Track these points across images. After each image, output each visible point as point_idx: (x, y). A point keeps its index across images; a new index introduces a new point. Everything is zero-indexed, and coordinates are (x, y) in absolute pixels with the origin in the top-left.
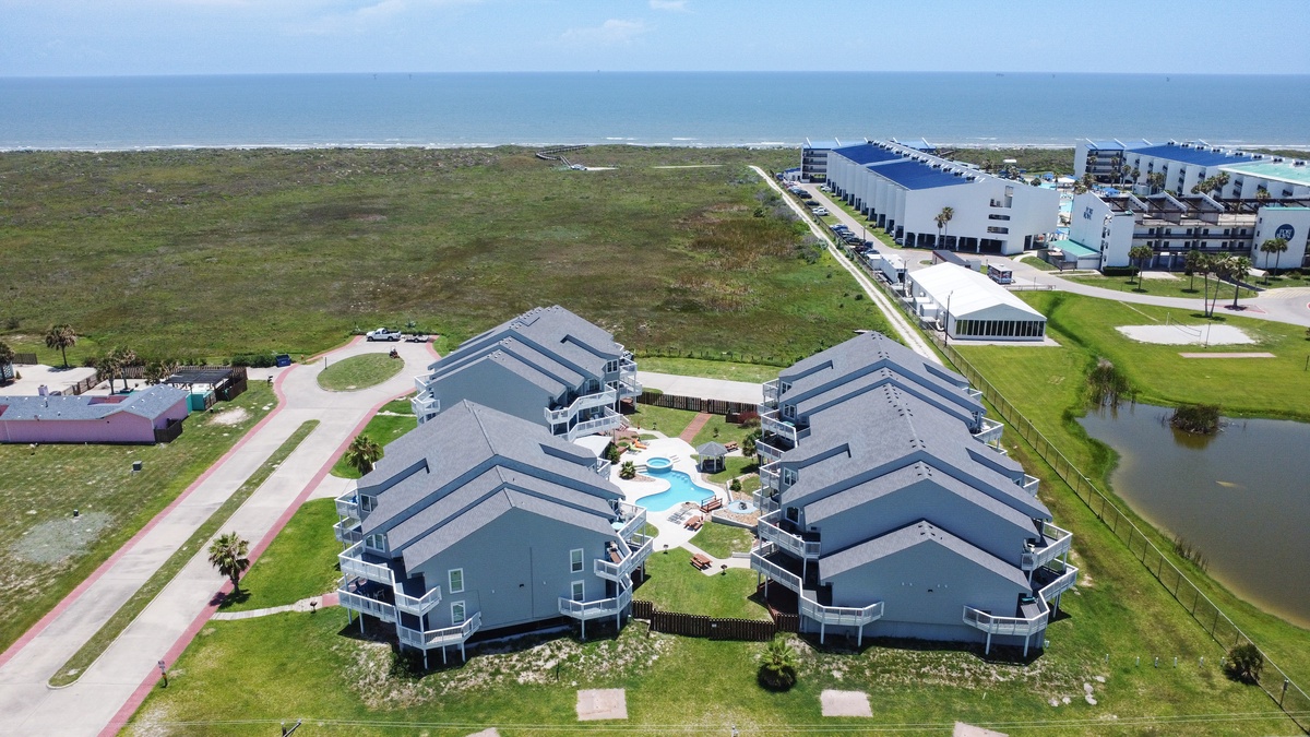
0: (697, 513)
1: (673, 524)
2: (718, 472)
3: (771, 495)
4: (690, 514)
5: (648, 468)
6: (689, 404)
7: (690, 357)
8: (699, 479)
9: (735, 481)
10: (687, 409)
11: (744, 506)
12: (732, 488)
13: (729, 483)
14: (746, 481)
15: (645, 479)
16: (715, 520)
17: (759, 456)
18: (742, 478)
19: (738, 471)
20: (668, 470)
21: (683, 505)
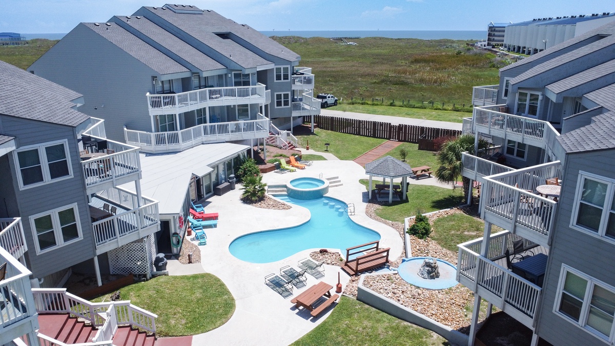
0: (332, 275)
1: (274, 295)
2: (394, 203)
3: (507, 255)
4: (318, 275)
5: (288, 189)
6: (376, 131)
7: (392, 105)
8: (361, 212)
9: (420, 219)
10: (374, 136)
11: (432, 272)
12: (413, 231)
13: (408, 222)
14: (440, 220)
15: (276, 206)
16: (364, 298)
17: (466, 181)
18: (432, 216)
19: (428, 204)
20: (318, 195)
21: (313, 255)
